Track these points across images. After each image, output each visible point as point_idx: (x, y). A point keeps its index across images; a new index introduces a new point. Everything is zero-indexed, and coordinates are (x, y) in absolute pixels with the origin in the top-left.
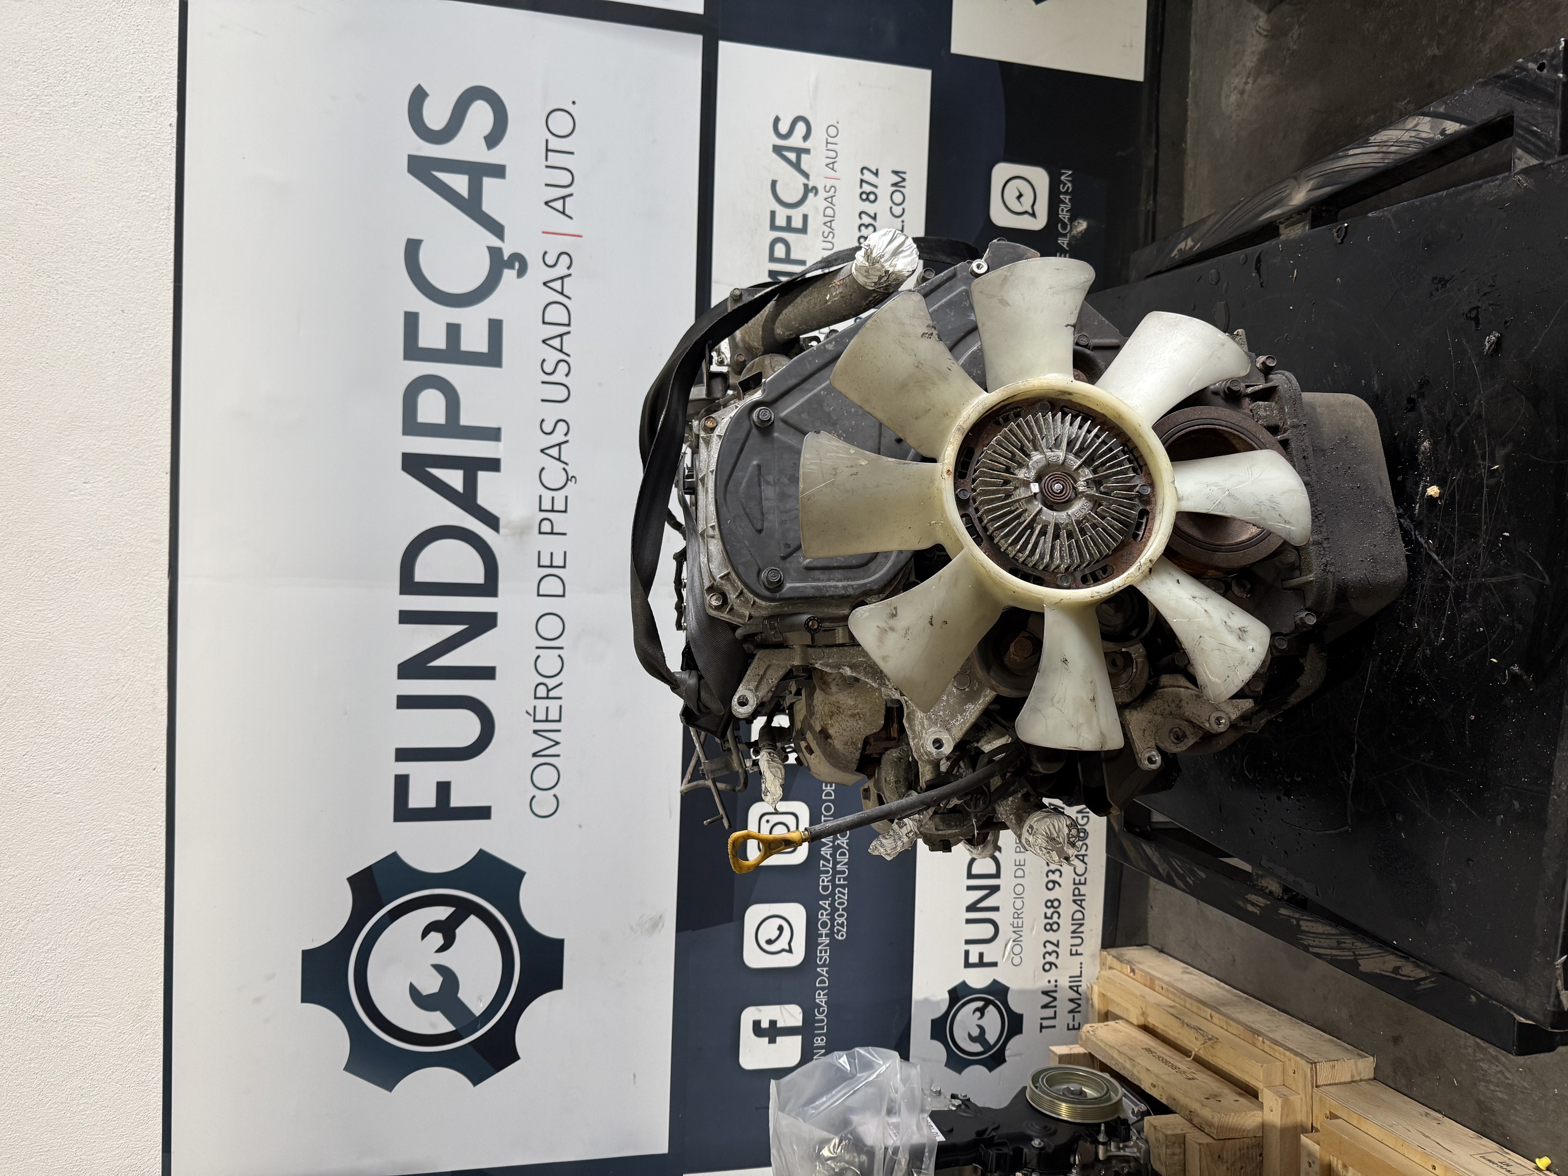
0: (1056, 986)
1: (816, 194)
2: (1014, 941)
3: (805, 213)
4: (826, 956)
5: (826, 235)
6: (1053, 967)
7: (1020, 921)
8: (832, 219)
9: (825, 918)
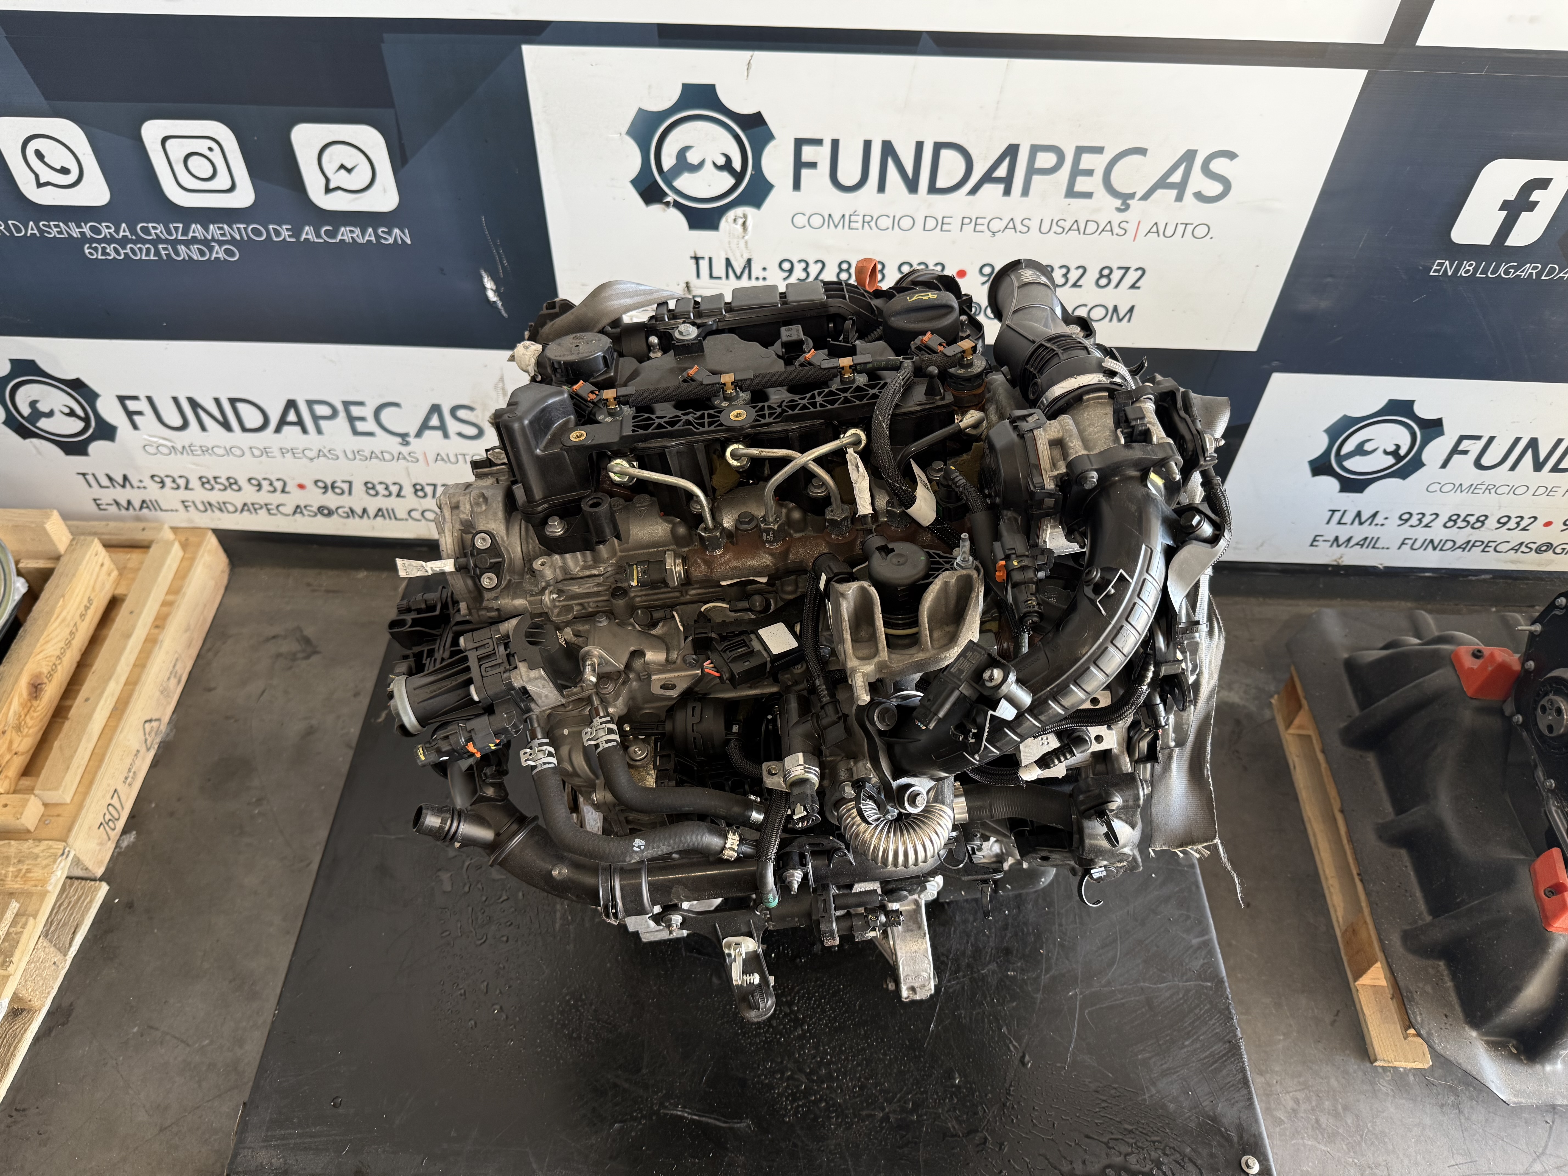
0: (139, 487)
1: (1119, 210)
2: (173, 447)
3: (1094, 196)
4: (54, 232)
5: (1061, 223)
6: (161, 485)
7: (199, 452)
8: (1082, 230)
9: (105, 232)
